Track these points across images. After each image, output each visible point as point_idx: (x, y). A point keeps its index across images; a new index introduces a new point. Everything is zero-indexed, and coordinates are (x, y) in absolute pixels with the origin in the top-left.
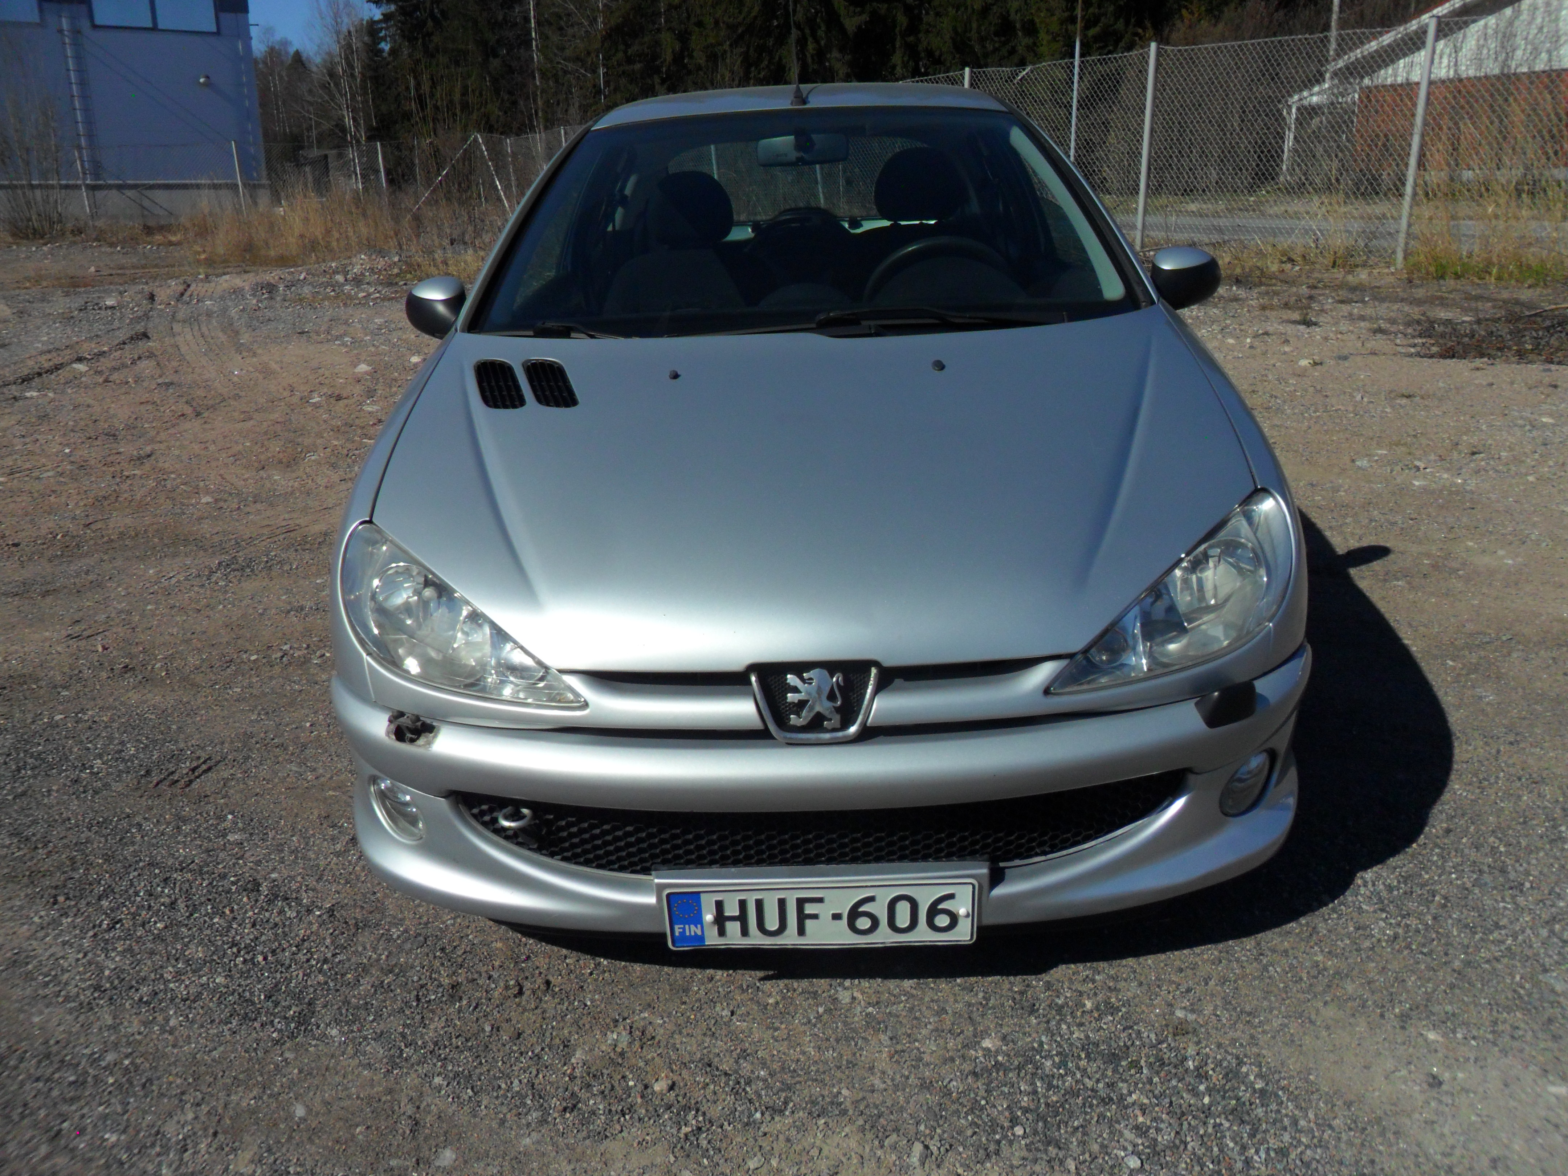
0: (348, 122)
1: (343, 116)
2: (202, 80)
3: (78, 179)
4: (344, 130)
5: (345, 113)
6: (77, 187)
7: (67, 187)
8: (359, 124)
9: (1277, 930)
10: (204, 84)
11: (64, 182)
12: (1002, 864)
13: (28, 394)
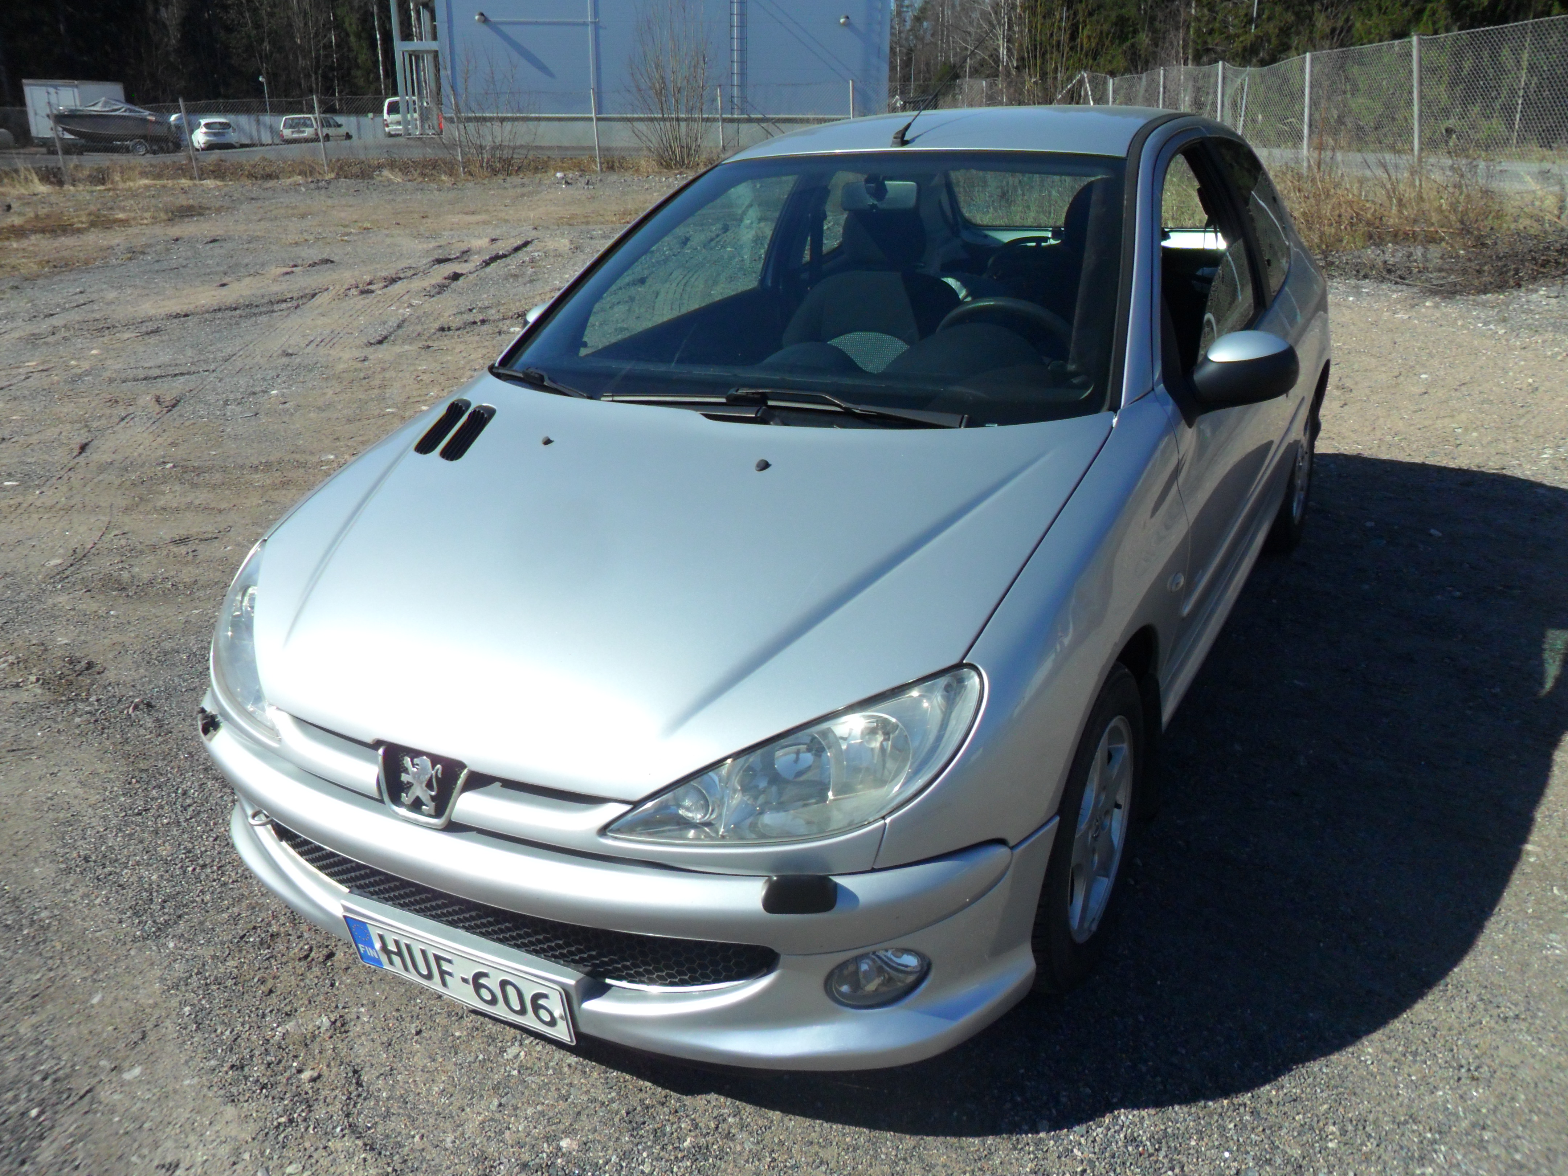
0: (1003, 51)
1: (999, 46)
2: (842, 21)
3: (717, 113)
4: (997, 60)
5: (1001, 42)
6: (715, 120)
7: (708, 120)
8: (1012, 54)
9: (951, 1140)
10: (844, 24)
11: (705, 116)
12: (608, 981)
13: (512, 330)
